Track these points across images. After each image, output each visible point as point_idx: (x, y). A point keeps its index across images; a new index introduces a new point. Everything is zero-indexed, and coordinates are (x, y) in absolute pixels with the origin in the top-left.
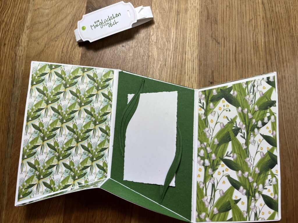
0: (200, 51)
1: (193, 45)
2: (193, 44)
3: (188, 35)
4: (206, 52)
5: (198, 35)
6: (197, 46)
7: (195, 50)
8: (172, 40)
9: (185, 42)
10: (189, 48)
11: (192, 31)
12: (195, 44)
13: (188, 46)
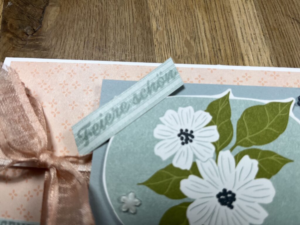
0: (273, 48)
1: (253, 38)
2: (253, 36)
3: (236, 19)
4: (287, 49)
5: (258, 16)
6: (264, 39)
7: (261, 47)
8: (203, 34)
9: (235, 34)
10: (247, 44)
11: (242, 10)
12: (257, 35)
13: (244, 42)
